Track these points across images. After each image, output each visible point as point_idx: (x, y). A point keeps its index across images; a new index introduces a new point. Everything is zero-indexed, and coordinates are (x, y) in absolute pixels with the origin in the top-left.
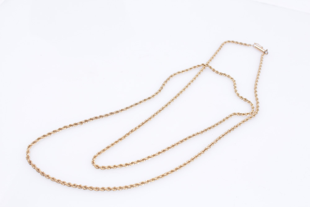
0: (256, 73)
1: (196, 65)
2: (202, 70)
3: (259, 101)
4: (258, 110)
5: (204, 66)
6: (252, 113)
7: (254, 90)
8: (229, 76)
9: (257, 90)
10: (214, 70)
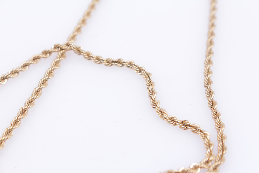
0: (204, 40)
1: (38, 52)
2: (56, 64)
3: (223, 119)
4: (223, 148)
5: (62, 49)
6: (207, 162)
7: (205, 88)
8: (131, 65)
9: (213, 87)
10: (89, 57)
